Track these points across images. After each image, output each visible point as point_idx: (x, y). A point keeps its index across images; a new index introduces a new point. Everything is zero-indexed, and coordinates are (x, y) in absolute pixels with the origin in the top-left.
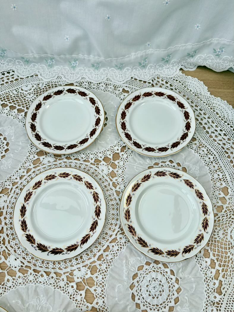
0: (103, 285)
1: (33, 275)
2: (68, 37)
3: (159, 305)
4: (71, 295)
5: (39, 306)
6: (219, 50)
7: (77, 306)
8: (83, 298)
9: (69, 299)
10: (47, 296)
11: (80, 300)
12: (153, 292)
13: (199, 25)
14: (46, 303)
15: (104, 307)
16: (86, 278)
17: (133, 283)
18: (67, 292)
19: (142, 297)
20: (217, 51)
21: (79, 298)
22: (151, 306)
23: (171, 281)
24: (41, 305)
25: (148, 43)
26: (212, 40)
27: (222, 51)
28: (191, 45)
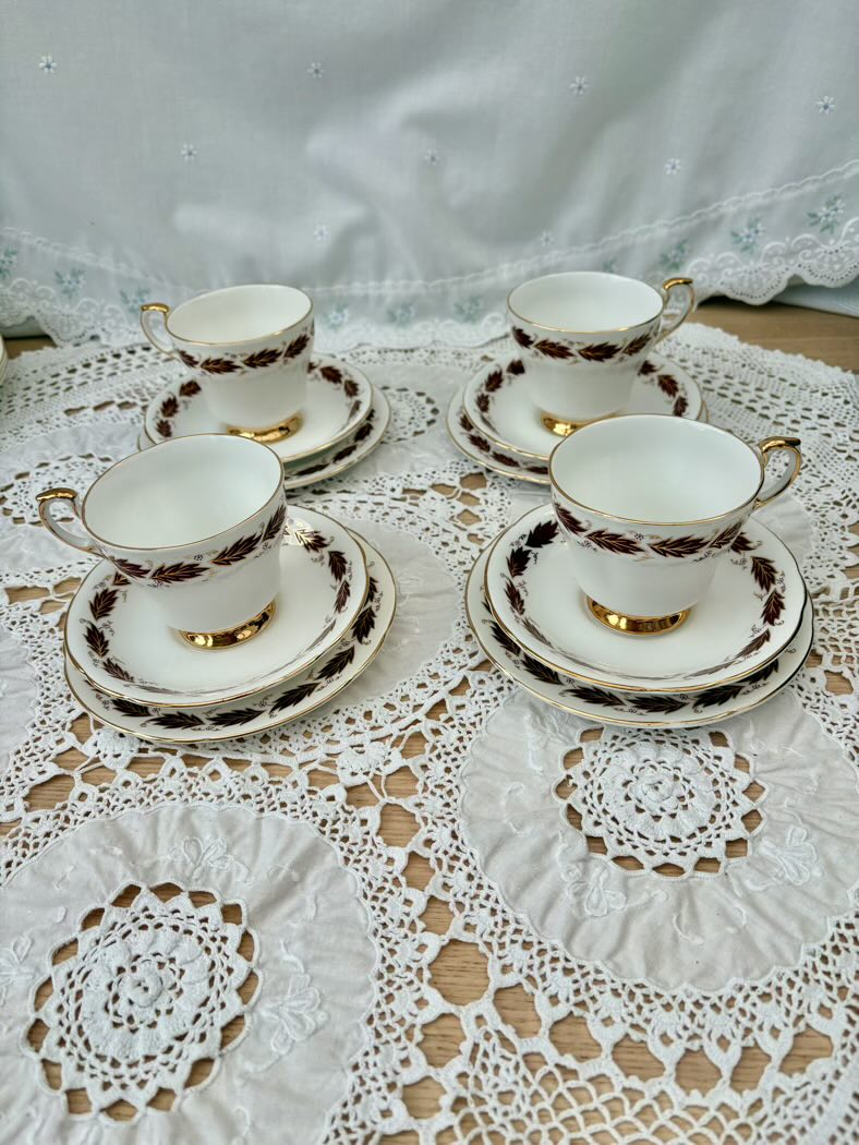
0: (448, 788)
1: (182, 774)
2: (324, 228)
3: (683, 839)
4: (324, 823)
5: (195, 868)
6: (746, 231)
7: (347, 860)
8: (373, 832)
9: (317, 834)
10: (229, 832)
11: (359, 841)
12: (651, 801)
13: (677, 161)
14: (223, 858)
15: (458, 854)
16: (383, 774)
17: (569, 777)
18: (309, 814)
19: (609, 817)
20: (742, 235)
21: (355, 831)
22: (652, 846)
23: (717, 766)
24: (203, 864)
25: (544, 234)
26: (720, 206)
27: (757, 232)
28: (666, 225)
